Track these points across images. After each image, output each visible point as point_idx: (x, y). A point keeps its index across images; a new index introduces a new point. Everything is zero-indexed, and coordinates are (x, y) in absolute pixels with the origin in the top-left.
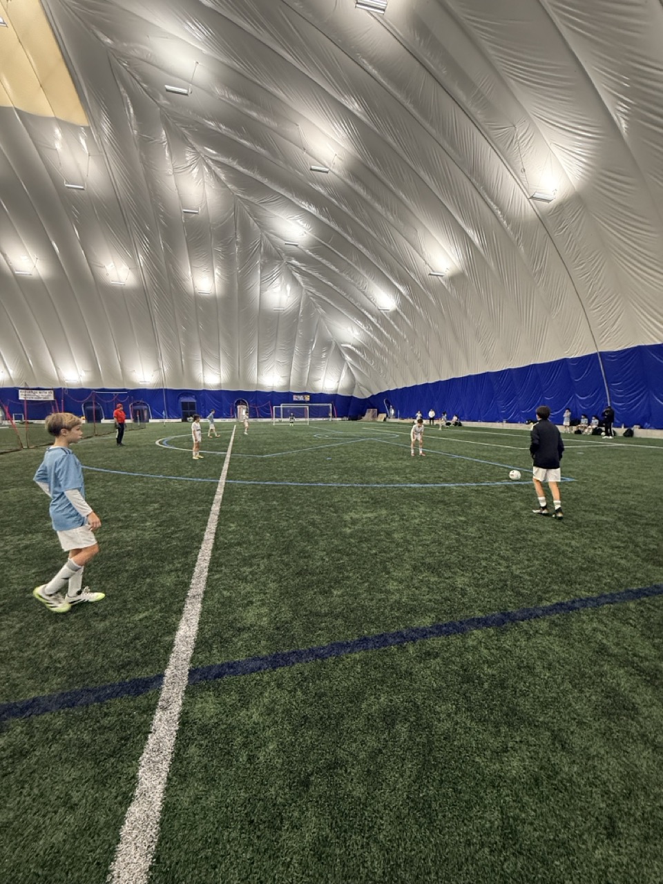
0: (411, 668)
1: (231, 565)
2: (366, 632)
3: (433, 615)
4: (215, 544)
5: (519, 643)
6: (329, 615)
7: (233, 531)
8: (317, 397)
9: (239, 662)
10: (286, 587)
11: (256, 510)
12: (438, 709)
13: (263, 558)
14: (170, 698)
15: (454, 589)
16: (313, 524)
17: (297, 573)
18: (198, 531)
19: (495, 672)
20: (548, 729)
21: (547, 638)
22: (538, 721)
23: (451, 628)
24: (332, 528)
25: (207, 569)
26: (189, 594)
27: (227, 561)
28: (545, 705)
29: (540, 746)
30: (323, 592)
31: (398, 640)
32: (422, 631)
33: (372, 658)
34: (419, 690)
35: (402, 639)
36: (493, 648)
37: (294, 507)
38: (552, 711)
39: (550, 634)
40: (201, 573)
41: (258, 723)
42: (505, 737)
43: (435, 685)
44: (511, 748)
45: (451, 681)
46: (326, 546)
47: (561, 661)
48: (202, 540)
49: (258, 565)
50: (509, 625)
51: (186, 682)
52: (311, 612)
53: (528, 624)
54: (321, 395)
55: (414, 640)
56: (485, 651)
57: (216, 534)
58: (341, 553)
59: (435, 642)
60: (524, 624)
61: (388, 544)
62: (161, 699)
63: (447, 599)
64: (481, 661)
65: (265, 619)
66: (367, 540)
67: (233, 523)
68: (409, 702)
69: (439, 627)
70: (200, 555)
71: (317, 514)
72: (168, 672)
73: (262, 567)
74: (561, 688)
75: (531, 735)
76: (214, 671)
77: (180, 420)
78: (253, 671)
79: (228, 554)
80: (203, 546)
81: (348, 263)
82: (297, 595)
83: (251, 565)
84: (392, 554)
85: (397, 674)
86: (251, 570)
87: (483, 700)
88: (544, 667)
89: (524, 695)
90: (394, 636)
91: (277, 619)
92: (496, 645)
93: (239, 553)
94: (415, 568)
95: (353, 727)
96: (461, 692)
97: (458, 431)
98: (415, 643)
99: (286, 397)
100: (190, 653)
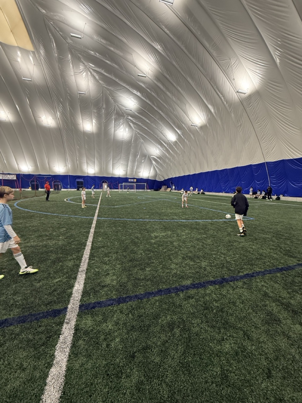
0: (181, 304)
1: (100, 257)
2: (161, 287)
3: (191, 280)
4: (92, 247)
5: (229, 292)
6: (144, 280)
7: (100, 241)
8: (140, 180)
9: (103, 301)
10: (125, 267)
11: (111, 231)
12: (193, 322)
13: (114, 254)
14: (70, 318)
15: (201, 268)
16: (137, 238)
17: (130, 261)
18: (84, 241)
19: (219, 305)
20: (242, 330)
21: (242, 289)
22: (237, 327)
23: (199, 285)
24: (146, 240)
25: (88, 259)
26: (79, 270)
27: (97, 255)
28: (241, 320)
29: (238, 338)
30: (142, 269)
31: (175, 291)
32: (186, 286)
33: (164, 299)
34: (184, 313)
35: (177, 290)
36: (218, 294)
37: (129, 230)
38: (244, 322)
39: (243, 288)
40: (85, 260)
41: (111, 329)
42: (223, 334)
43: (192, 311)
44: (226, 339)
45: (199, 309)
46: (143, 248)
47: (248, 300)
48: (86, 245)
49: (112, 257)
50: (225, 284)
51: (78, 311)
52: (136, 278)
53: (233, 283)
54: (142, 179)
55: (183, 291)
56: (214, 295)
57: (92, 242)
58: (150, 251)
59: (192, 292)
60: (231, 283)
61: (171, 247)
62: (66, 319)
63: (197, 272)
64: (213, 300)
65: (115, 281)
66: (162, 245)
67: (101, 237)
68: (180, 319)
69: (194, 285)
70: (85, 252)
71: (139, 233)
72: (69, 306)
73: (114, 258)
74: (248, 312)
75: (234, 333)
76: (91, 306)
77: (76, 190)
78: (109, 305)
79: (98, 252)
80: (86, 248)
81: (155, 119)
82: (130, 271)
83: (109, 257)
84: (173, 252)
85: (175, 306)
86: (109, 259)
87: (213, 318)
88: (240, 302)
89: (232, 315)
90: (173, 289)
91: (121, 282)
92: (219, 293)
93: (103, 251)
94: (183, 258)
95: (155, 331)
96: (204, 314)
97: (203, 196)
98: (183, 292)
99: (125, 180)
100: (80, 297)
